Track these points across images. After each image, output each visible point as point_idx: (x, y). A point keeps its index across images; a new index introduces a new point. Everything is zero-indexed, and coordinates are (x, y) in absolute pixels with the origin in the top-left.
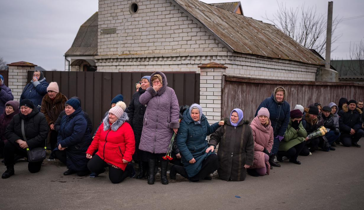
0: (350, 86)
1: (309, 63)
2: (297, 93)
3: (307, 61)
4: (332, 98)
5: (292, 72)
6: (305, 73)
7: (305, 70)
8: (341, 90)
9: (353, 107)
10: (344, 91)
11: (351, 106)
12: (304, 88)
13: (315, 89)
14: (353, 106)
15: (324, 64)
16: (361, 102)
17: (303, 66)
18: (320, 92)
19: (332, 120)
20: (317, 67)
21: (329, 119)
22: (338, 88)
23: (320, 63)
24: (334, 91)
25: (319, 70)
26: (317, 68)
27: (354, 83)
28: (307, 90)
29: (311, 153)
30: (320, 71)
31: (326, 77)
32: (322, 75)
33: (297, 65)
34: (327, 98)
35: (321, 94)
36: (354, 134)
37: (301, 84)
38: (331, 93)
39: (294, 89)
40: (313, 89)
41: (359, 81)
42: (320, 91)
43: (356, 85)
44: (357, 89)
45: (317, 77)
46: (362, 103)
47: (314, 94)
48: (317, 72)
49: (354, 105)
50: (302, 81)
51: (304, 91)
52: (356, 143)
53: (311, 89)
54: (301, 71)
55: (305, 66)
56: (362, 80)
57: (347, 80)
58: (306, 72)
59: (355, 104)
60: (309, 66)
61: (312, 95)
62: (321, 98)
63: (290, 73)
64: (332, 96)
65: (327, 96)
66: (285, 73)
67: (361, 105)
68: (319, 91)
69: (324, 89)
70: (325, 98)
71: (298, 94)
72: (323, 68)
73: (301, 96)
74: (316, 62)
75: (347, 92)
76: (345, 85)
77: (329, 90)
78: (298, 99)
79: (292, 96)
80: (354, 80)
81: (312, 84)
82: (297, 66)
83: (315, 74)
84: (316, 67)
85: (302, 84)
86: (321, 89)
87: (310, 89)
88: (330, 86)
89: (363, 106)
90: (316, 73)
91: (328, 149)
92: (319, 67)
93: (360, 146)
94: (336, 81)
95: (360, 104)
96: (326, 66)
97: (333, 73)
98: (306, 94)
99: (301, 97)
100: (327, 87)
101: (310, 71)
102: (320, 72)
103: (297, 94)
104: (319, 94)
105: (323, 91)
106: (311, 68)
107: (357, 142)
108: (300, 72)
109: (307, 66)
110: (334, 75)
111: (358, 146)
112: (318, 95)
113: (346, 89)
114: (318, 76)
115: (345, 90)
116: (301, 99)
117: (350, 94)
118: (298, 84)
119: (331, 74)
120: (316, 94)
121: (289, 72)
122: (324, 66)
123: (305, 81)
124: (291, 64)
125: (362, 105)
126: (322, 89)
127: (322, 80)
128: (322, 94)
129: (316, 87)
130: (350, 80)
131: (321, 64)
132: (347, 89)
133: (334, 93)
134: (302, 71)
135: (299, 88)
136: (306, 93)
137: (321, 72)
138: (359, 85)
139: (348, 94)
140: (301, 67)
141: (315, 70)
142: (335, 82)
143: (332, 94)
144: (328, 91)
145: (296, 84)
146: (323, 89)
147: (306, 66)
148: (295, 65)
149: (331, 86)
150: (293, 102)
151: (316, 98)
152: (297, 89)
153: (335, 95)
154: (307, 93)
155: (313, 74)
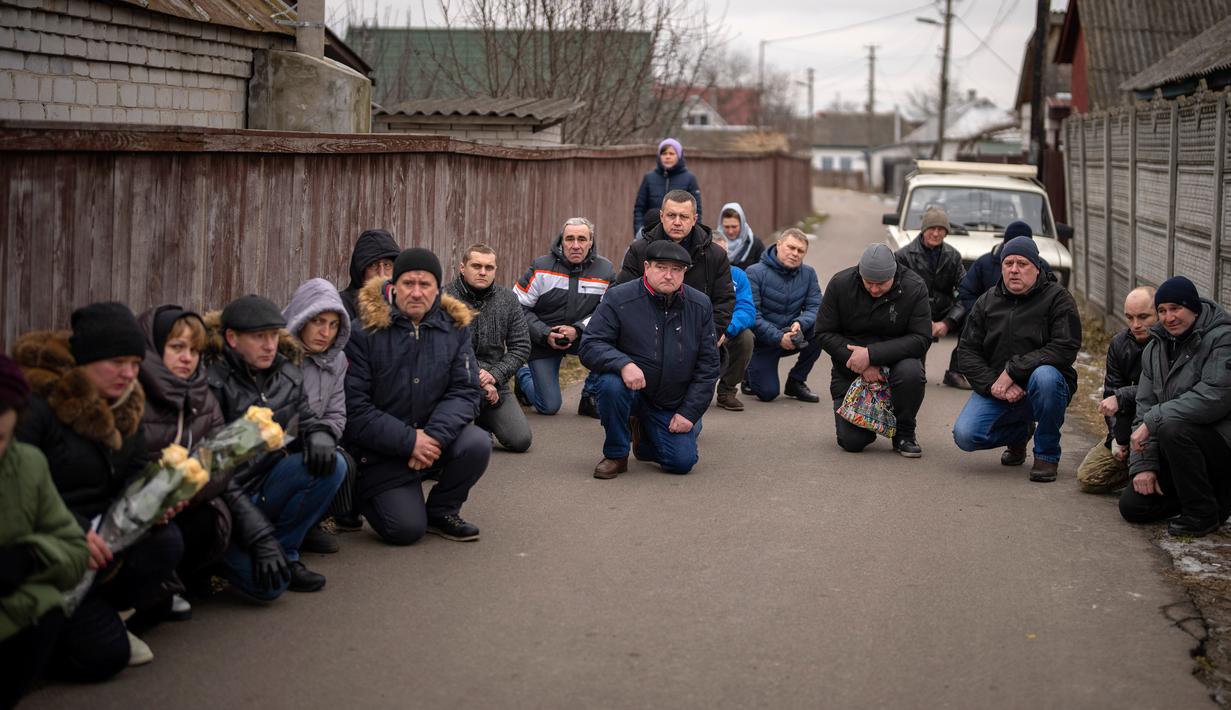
0: (431, 157)
1: (194, 16)
2: (58, 213)
3: (186, 8)
4: (324, 230)
5: (81, 68)
6: (174, 79)
7: (173, 61)
8: (380, 182)
9: (416, 299)
10: (396, 189)
11: (407, 291)
12: (118, 178)
13: (202, 184)
14: (417, 291)
15: (291, 32)
16: (486, 251)
17: (155, 36)
18: (243, 199)
19: (290, 385)
20: (250, 43)
21: (275, 384)
22: (357, 169)
23: (271, 20)
24: (332, 190)
25: (265, 65)
26: (254, 50)
27: (447, 139)
28: (139, 187)
29: (141, 650)
30: (270, 69)
31: (304, 107)
32: (279, 91)
33: (109, 24)
34: (291, 236)
35: (249, 208)
36: (435, 461)
37: (88, 147)
38: (315, 203)
39: (37, 187)
40: (186, 179)
41: (482, 128)
42: (238, 195)
43: (459, 149)
44: (468, 174)
45: (253, 105)
46: (489, 258)
47: (200, 213)
48: (253, 74)
49: (423, 284)
50: (102, 127)
51: (119, 193)
52: (456, 516)
53: (171, 181)
54: (147, 67)
55: (170, 34)
56: (494, 121)
57: (422, 121)
58: (182, 71)
59: (428, 277)
60: (196, 39)
61: (183, 220)
62: (247, 235)
63: (63, 75)
64: (324, 219)
65: (288, 219)
66: (19, 78)
67: (483, 271)
68: (232, 196)
69: (268, 176)
70: (276, 237)
71: (67, 222)
72: (284, 51)
73: (96, 234)
74: (245, 15)
75: (410, 190)
76: (402, 149)
77: (304, 182)
78: (70, 257)
79: (20, 235)
80: (454, 121)
81: (177, 147)
82: (113, 35)
83: (241, 85)
84: (247, 48)
85: (98, 146)
86: (245, 178)
87: (164, 185)
88: (308, 157)
89: (491, 274)
90: (247, 81)
91: (277, 586)
92: (260, 44)
93: (476, 533)
94: (358, 130)
95: (478, 266)
96: (303, 40)
97: (339, 83)
98: (136, 218)
99: (98, 242)
100: (292, 166)
101: (208, 70)
102: (271, 78)
103: (64, 218)
104: (237, 211)
105: (260, 190)
106: (215, 50)
107: (460, 506)
108: (139, 75)
109: (186, 37)
110: (346, 92)
111: (465, 533)
112: (225, 216)
113: (405, 171)
114: (256, 96)
115: (402, 180)
116: (96, 253)
117: (431, 202)
118: (68, 145)
119: (331, 88)
120: (214, 211)
121: (56, 65)
122: (289, 39)
123: (120, 126)
124: (62, 16)
125: (488, 267)
126: (257, 182)
127: (280, 118)
128: (256, 209)
129: (214, 163)
130: (439, 121)
131: (274, 29)
132: (411, 175)
133: (332, 202)
134: (152, 63)
135: (81, 178)
136: (138, 205)
137: (275, 73)
138: (478, 152)
139: (417, 201)
140: (144, 39)
141: (237, 60)
142: (352, 132)
143: (324, 210)
144: (296, 190)
145: (49, 147)
146: (262, 181)
147: (178, 36)
148: (97, 23)
149: (317, 161)
150: (27, 282)
151: (211, 237)
152: (58, 184)
153: (344, 214)
154: (147, 207)
155: (230, 85)
